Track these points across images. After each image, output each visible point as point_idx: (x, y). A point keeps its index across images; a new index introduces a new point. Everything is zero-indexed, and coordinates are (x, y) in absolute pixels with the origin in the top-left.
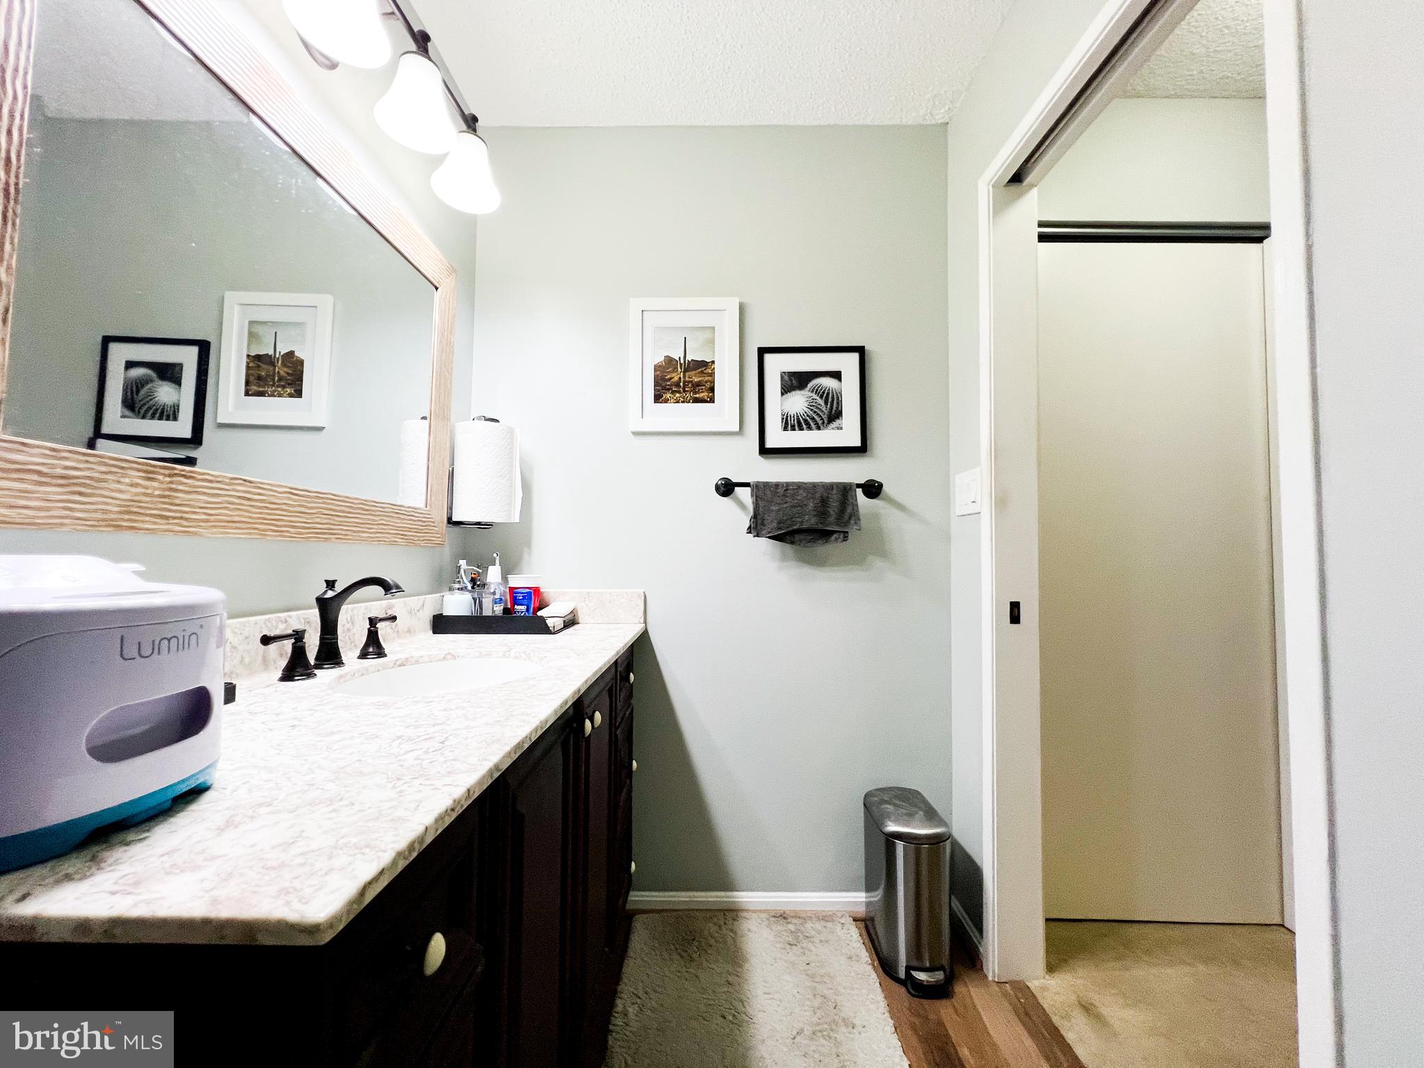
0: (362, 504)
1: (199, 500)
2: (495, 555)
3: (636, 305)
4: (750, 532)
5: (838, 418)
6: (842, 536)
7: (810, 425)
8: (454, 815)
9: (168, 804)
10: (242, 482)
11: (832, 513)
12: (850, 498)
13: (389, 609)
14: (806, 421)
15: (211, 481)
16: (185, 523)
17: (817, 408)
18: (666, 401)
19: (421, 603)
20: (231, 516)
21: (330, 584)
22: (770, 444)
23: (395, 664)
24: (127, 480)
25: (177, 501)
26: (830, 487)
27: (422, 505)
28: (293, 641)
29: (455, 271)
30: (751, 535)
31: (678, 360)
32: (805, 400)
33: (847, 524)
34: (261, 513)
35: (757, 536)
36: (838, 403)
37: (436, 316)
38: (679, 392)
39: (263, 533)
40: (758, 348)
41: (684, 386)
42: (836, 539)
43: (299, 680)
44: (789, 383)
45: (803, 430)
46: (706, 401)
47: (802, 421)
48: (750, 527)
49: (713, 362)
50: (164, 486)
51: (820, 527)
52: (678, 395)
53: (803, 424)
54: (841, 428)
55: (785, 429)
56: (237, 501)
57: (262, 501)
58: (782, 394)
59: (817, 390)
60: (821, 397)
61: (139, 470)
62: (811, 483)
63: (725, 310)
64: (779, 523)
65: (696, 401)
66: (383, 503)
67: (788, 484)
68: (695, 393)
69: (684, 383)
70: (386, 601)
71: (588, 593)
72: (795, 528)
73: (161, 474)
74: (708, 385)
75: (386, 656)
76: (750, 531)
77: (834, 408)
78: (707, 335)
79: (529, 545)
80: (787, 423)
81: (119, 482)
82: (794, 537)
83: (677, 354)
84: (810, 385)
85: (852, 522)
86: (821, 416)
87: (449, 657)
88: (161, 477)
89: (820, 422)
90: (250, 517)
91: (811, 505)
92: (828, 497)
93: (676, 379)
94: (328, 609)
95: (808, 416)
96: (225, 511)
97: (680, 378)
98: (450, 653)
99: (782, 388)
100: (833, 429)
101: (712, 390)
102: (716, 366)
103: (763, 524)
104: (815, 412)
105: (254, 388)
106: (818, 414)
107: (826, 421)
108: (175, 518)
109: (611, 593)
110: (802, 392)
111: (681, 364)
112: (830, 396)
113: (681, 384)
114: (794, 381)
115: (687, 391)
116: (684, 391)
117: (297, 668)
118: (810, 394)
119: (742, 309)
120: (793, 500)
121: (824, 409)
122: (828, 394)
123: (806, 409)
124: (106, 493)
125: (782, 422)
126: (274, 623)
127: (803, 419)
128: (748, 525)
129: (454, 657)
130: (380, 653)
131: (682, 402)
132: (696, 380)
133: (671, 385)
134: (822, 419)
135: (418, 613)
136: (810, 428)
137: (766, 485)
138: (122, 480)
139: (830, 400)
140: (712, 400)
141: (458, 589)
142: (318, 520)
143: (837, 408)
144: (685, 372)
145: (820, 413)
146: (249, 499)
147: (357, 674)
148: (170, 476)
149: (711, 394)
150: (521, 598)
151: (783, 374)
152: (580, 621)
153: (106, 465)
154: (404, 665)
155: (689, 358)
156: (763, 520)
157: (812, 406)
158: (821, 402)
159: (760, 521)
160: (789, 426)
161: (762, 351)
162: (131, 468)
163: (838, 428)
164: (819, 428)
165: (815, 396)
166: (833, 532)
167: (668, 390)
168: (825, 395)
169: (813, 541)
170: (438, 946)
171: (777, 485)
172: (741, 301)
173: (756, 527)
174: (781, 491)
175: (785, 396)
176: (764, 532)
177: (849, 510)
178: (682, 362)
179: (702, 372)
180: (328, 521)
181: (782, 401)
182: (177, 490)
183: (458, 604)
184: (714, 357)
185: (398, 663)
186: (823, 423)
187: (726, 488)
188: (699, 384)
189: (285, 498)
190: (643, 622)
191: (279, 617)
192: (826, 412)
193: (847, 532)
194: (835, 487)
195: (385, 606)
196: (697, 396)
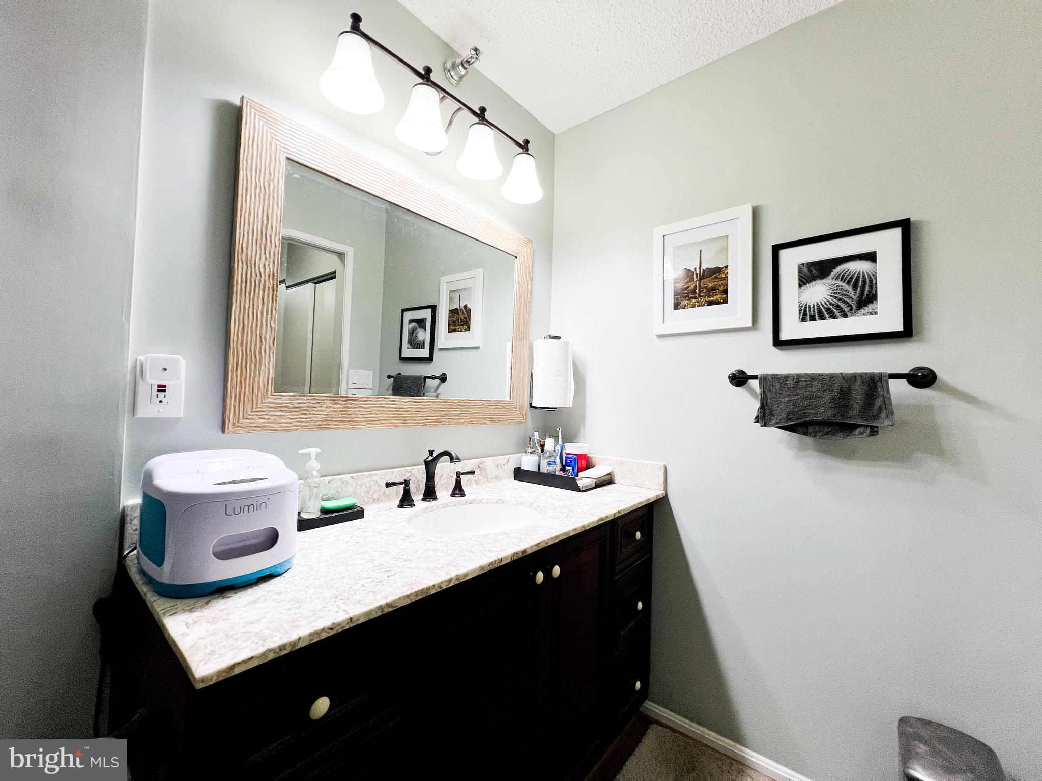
0: (460, 402)
1: (360, 411)
2: (558, 429)
3: (659, 232)
4: (757, 422)
5: (872, 302)
6: (868, 431)
7: (834, 313)
8: (332, 633)
9: (255, 581)
10: (383, 399)
11: (855, 405)
12: (880, 390)
13: (481, 464)
14: (828, 310)
15: (366, 401)
16: (353, 423)
17: (843, 295)
18: (684, 307)
19: (507, 460)
20: (377, 417)
21: (431, 453)
22: (784, 336)
23: (466, 502)
24: (325, 405)
25: (349, 413)
26: (852, 378)
27: (508, 398)
28: (404, 485)
29: (531, 242)
30: (758, 424)
31: (694, 270)
32: (828, 288)
33: (876, 417)
34: (394, 414)
35: (765, 426)
36: (871, 287)
37: (516, 275)
38: (695, 298)
39: (396, 425)
40: (773, 246)
41: (700, 291)
42: (861, 434)
43: (406, 508)
44: (808, 274)
45: (825, 319)
46: (718, 303)
47: (823, 310)
48: (757, 417)
49: (727, 267)
50: (342, 406)
51: (839, 419)
52: (694, 301)
53: (825, 313)
54: (876, 313)
55: (803, 320)
56: (381, 409)
57: (395, 408)
58: (800, 286)
59: (843, 276)
60: (849, 282)
61: (331, 400)
62: (827, 375)
63: (739, 218)
64: (788, 414)
65: (711, 303)
66: (475, 400)
67: (799, 376)
68: (710, 296)
69: (699, 290)
70: (479, 459)
71: (622, 461)
72: (808, 419)
73: (341, 401)
74: (722, 288)
75: (465, 496)
76: (757, 420)
77: (866, 292)
78: (721, 243)
79: (584, 423)
80: (805, 314)
81: (321, 407)
82: (807, 429)
83: (693, 266)
84: (835, 272)
85: (883, 415)
86: (847, 303)
87: (500, 501)
88: (341, 402)
89: (846, 309)
90: (388, 417)
91: (827, 397)
92: (849, 389)
93: (692, 287)
94: (430, 466)
95: (830, 304)
96: (374, 415)
97: (696, 285)
98: (500, 499)
99: (800, 280)
100: (864, 314)
101: (726, 292)
102: (729, 270)
103: (771, 414)
104: (840, 299)
105: (452, 328)
106: (844, 301)
107: (854, 307)
108: (348, 421)
109: (638, 463)
110: (824, 281)
111: (697, 274)
112: (861, 279)
113: (697, 291)
114: (814, 271)
115: (702, 296)
116: (700, 296)
117: (406, 501)
118: (834, 282)
119: (756, 213)
120: (805, 391)
121: (852, 295)
122: (858, 279)
123: (828, 298)
124: (316, 413)
125: (800, 314)
126: (403, 473)
127: (825, 308)
128: (755, 415)
129: (503, 502)
130: (462, 494)
131: (698, 306)
132: (710, 285)
133: (688, 293)
134: (850, 306)
135: (503, 467)
136: (833, 316)
137: (774, 377)
138: (323, 406)
139: (860, 284)
140: (725, 301)
141: (531, 453)
142: (430, 415)
143: (870, 292)
144: (700, 280)
145: (847, 300)
146: (387, 408)
147: (440, 507)
148: (345, 401)
149: (725, 296)
150: (569, 461)
151: (802, 266)
152: (616, 481)
153: (315, 399)
154: (472, 504)
155: (704, 267)
156: (771, 411)
157: (837, 293)
158: (849, 288)
159: (767, 412)
160: (808, 316)
161: (777, 249)
162: (327, 400)
163: (871, 314)
164: (845, 316)
165: (840, 283)
166: (855, 426)
167: (686, 297)
168: (854, 281)
169: (833, 433)
170: (322, 705)
171: (787, 377)
172: (755, 205)
173: (764, 417)
174: (790, 383)
175: (803, 288)
176: (773, 422)
177: (878, 402)
178: (698, 271)
179: (716, 278)
180: (436, 414)
181: (799, 293)
182: (349, 408)
183: (529, 463)
184: (727, 262)
185: (468, 502)
186: (851, 309)
187: (739, 379)
188: (713, 289)
189: (408, 405)
190: (663, 489)
191: (406, 470)
192: (855, 298)
193: (877, 427)
194: (858, 378)
195: (478, 462)
196: (712, 299)
